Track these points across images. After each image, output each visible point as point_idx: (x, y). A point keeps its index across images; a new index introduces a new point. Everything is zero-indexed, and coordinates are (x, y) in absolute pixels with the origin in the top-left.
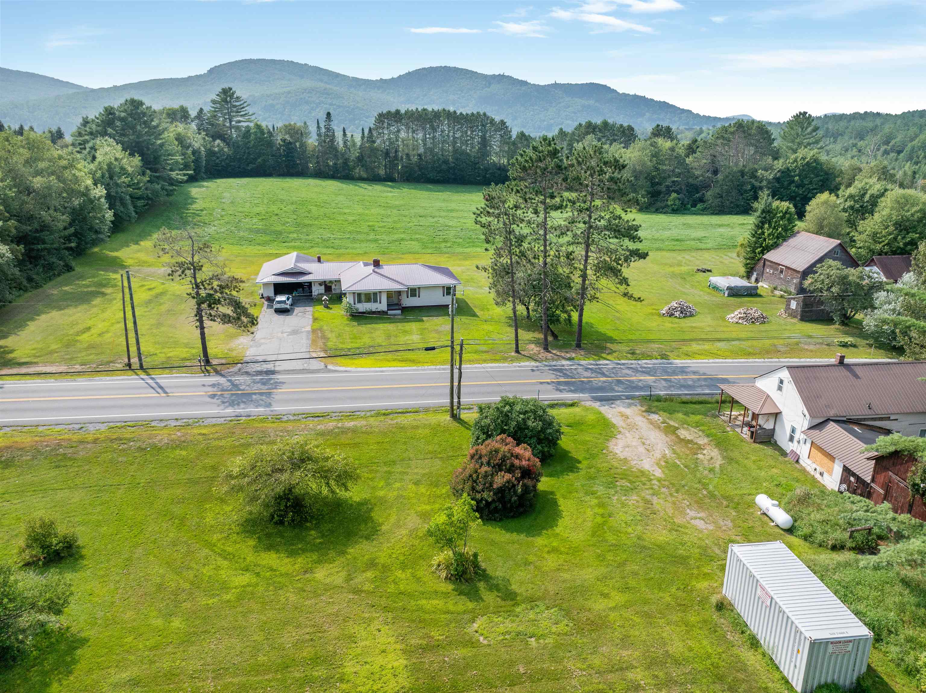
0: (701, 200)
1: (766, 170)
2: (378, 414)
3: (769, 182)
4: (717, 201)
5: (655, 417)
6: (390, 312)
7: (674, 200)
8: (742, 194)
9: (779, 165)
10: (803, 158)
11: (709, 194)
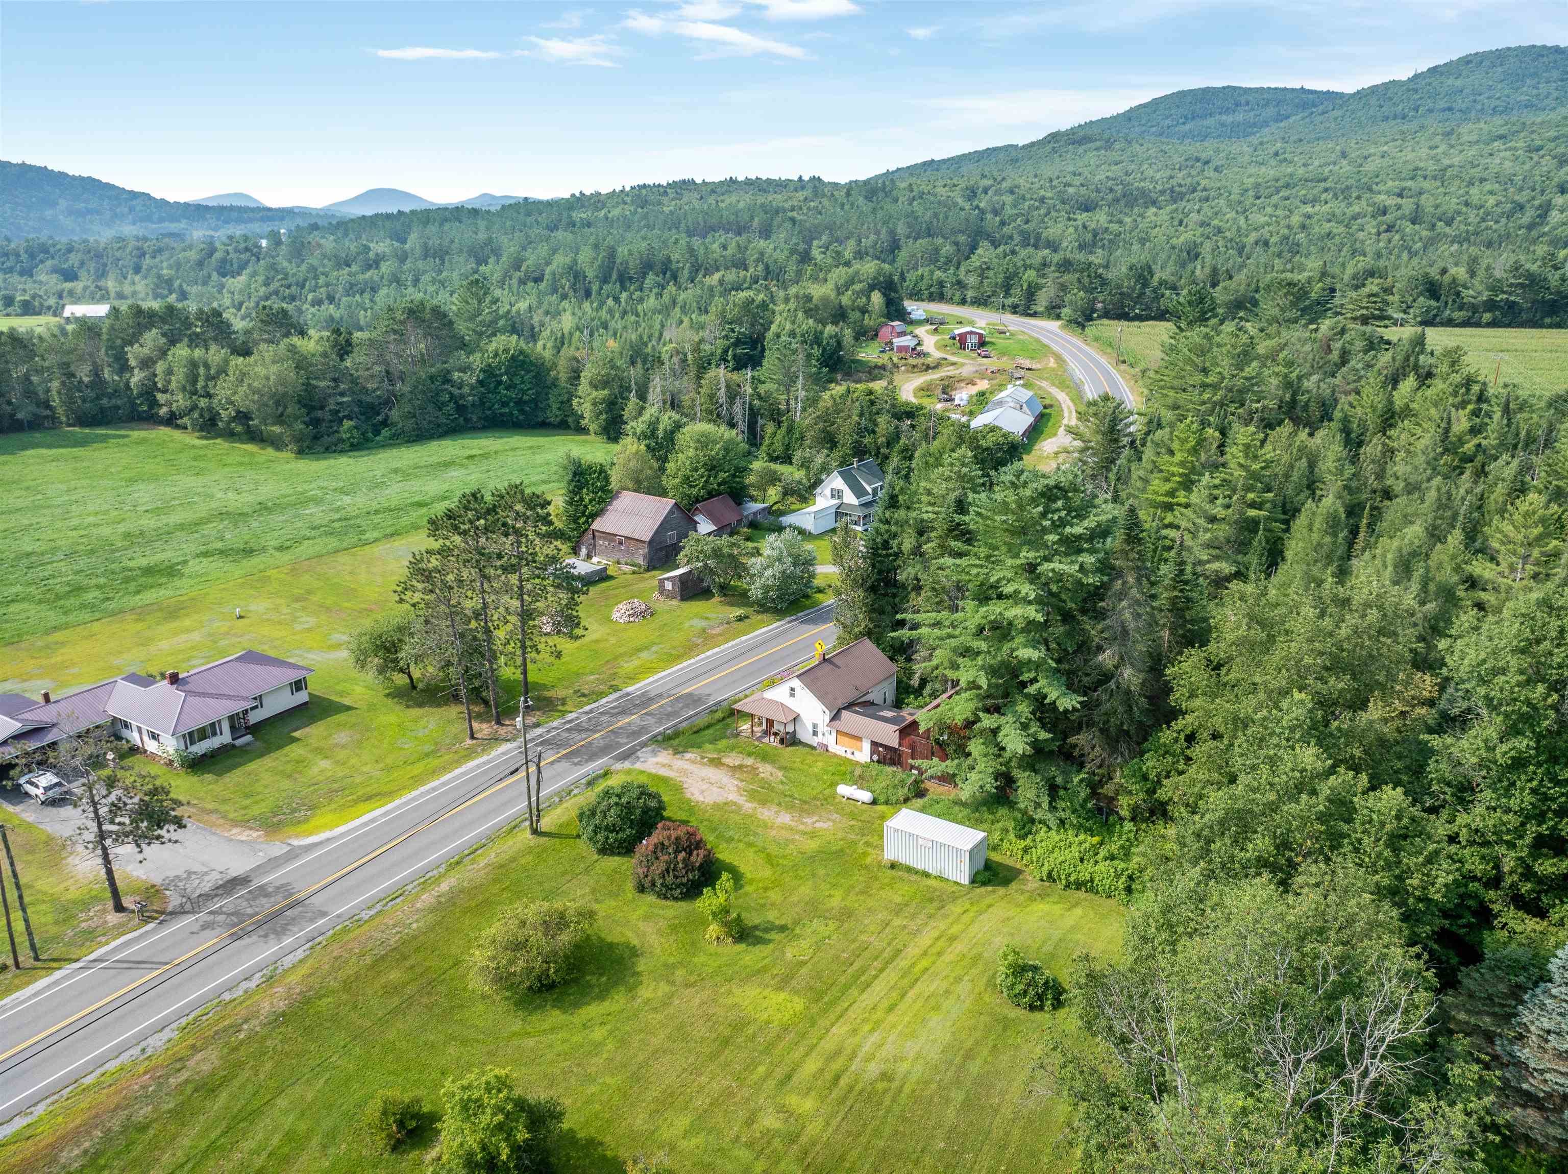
0: (385, 423)
1: (463, 370)
2: (452, 867)
3: (472, 388)
4: (410, 424)
5: (688, 756)
6: (238, 742)
7: (350, 430)
8: (440, 409)
9: (476, 360)
10: (506, 351)
11: (395, 414)
